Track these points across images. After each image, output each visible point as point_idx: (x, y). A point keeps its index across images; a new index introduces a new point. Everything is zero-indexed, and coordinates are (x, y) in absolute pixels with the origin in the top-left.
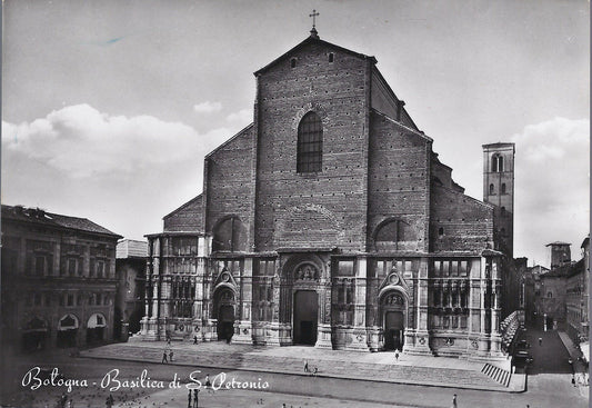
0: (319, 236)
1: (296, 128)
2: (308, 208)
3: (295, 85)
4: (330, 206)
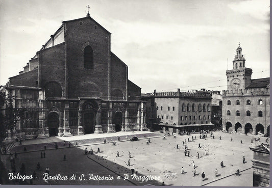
0: (94, 94)
1: (83, 50)
2: (89, 83)
3: (82, 33)
4: (97, 83)
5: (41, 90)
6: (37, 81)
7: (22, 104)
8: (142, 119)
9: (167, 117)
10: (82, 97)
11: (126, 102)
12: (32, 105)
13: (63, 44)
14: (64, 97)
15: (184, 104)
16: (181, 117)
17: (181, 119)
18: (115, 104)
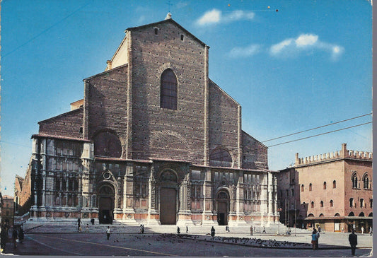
0: (178, 153)
1: (159, 77)
2: (169, 134)
3: (158, 47)
4: (183, 135)
5: (87, 142)
6: (82, 129)
7: (56, 164)
8: (270, 206)
9: (322, 202)
10: (156, 159)
11: (238, 171)
12: (72, 167)
13: (126, 66)
14: (124, 156)
15: (355, 174)
16: (351, 200)
17: (351, 206)
18: (216, 173)
